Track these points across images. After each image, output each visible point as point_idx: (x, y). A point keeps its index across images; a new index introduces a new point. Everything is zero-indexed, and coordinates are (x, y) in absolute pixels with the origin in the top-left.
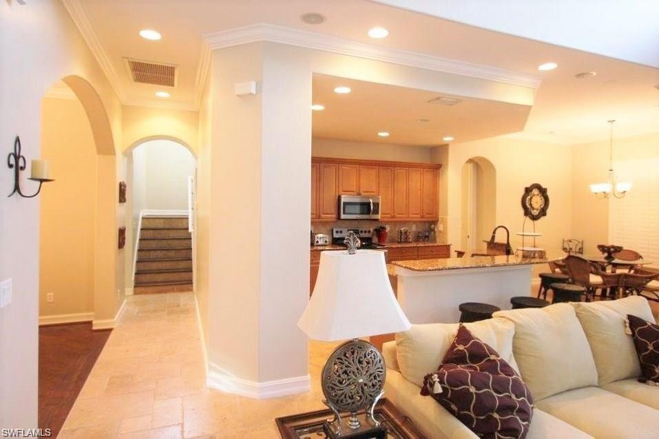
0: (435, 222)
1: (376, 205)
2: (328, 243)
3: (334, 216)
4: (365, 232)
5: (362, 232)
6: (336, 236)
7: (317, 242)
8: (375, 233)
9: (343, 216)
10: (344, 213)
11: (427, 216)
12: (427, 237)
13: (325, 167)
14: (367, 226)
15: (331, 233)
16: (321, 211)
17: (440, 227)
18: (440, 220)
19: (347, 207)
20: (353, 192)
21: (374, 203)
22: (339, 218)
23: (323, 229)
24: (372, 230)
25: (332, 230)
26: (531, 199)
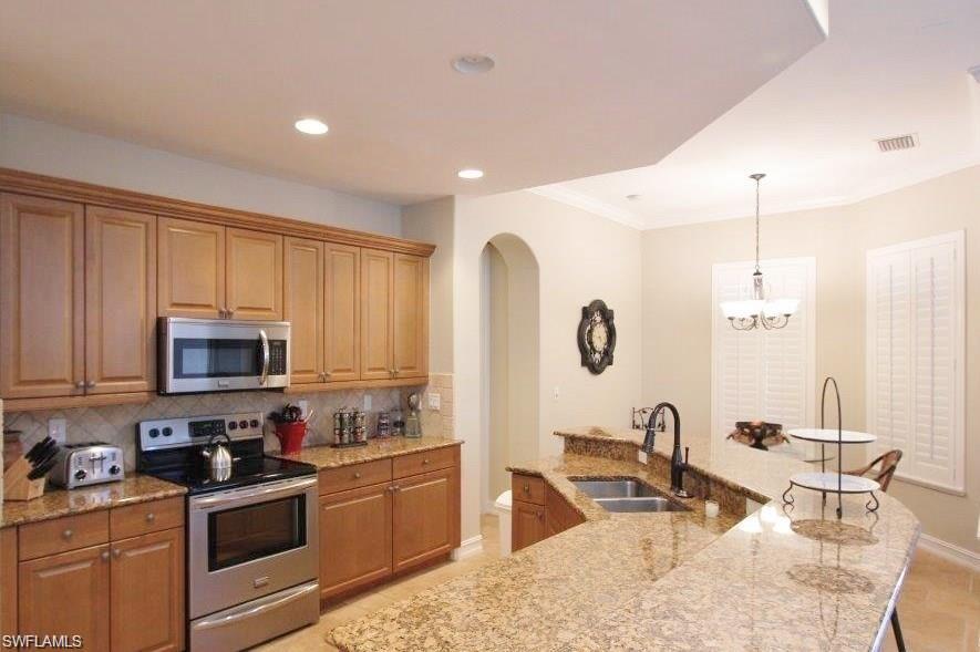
0: (419, 387)
1: (279, 347)
2: (120, 475)
3: (143, 384)
4: (244, 425)
5: (233, 426)
6: (149, 444)
7: (81, 475)
8: (272, 427)
9: (173, 385)
10: (178, 374)
11: (403, 372)
12: (401, 424)
13: (105, 220)
14: (249, 409)
15: (131, 436)
16: (93, 371)
17: (432, 399)
18: (430, 383)
19: (186, 353)
20: (209, 306)
21: (271, 342)
22: (159, 388)
23: (103, 430)
24: (261, 417)
25: (137, 428)
26: (590, 331)
